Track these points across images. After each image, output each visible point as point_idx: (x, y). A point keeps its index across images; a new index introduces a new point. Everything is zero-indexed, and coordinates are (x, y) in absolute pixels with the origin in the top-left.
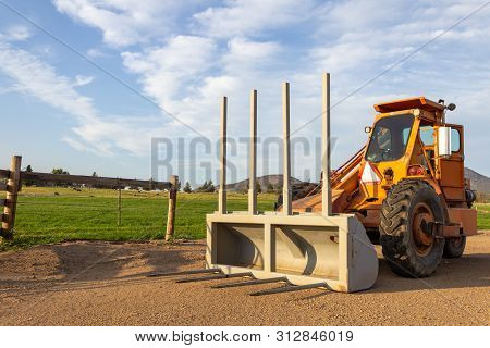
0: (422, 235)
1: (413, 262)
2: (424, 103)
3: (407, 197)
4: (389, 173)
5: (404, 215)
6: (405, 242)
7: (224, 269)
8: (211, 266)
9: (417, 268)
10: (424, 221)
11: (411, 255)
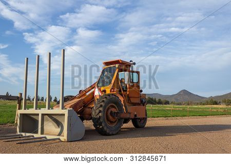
0: (111, 117)
1: (105, 128)
2: (121, 62)
3: (103, 101)
4: (104, 91)
5: (101, 109)
6: (101, 120)
7: (23, 134)
8: (19, 133)
9: (108, 131)
10: (111, 112)
11: (105, 126)
